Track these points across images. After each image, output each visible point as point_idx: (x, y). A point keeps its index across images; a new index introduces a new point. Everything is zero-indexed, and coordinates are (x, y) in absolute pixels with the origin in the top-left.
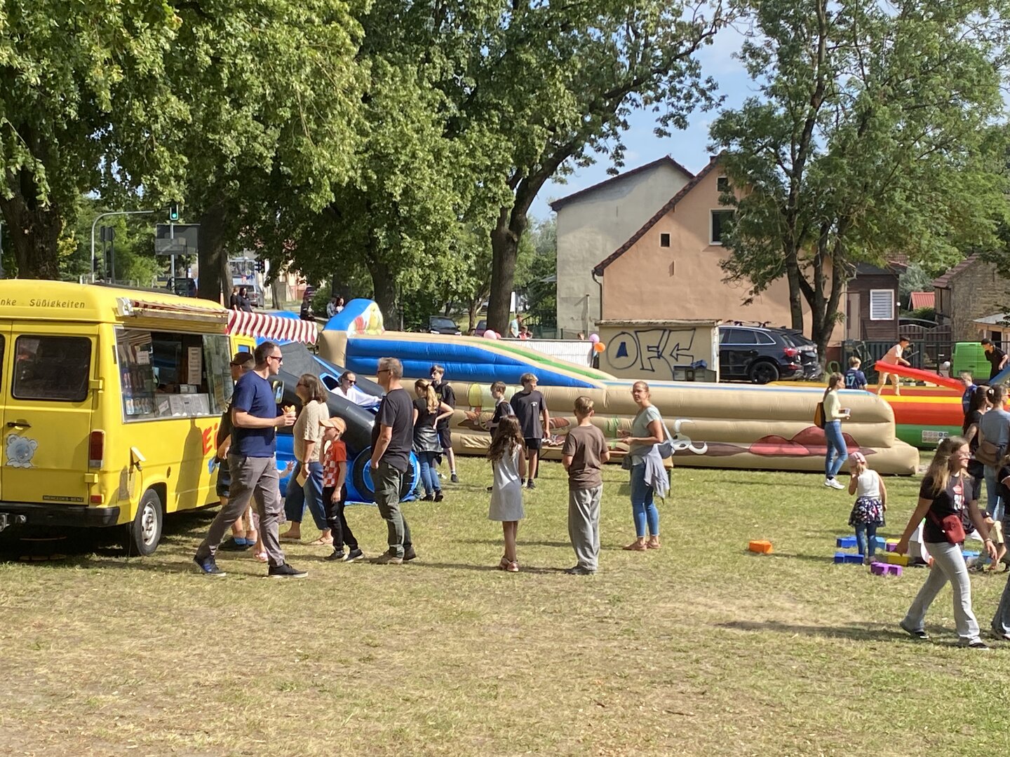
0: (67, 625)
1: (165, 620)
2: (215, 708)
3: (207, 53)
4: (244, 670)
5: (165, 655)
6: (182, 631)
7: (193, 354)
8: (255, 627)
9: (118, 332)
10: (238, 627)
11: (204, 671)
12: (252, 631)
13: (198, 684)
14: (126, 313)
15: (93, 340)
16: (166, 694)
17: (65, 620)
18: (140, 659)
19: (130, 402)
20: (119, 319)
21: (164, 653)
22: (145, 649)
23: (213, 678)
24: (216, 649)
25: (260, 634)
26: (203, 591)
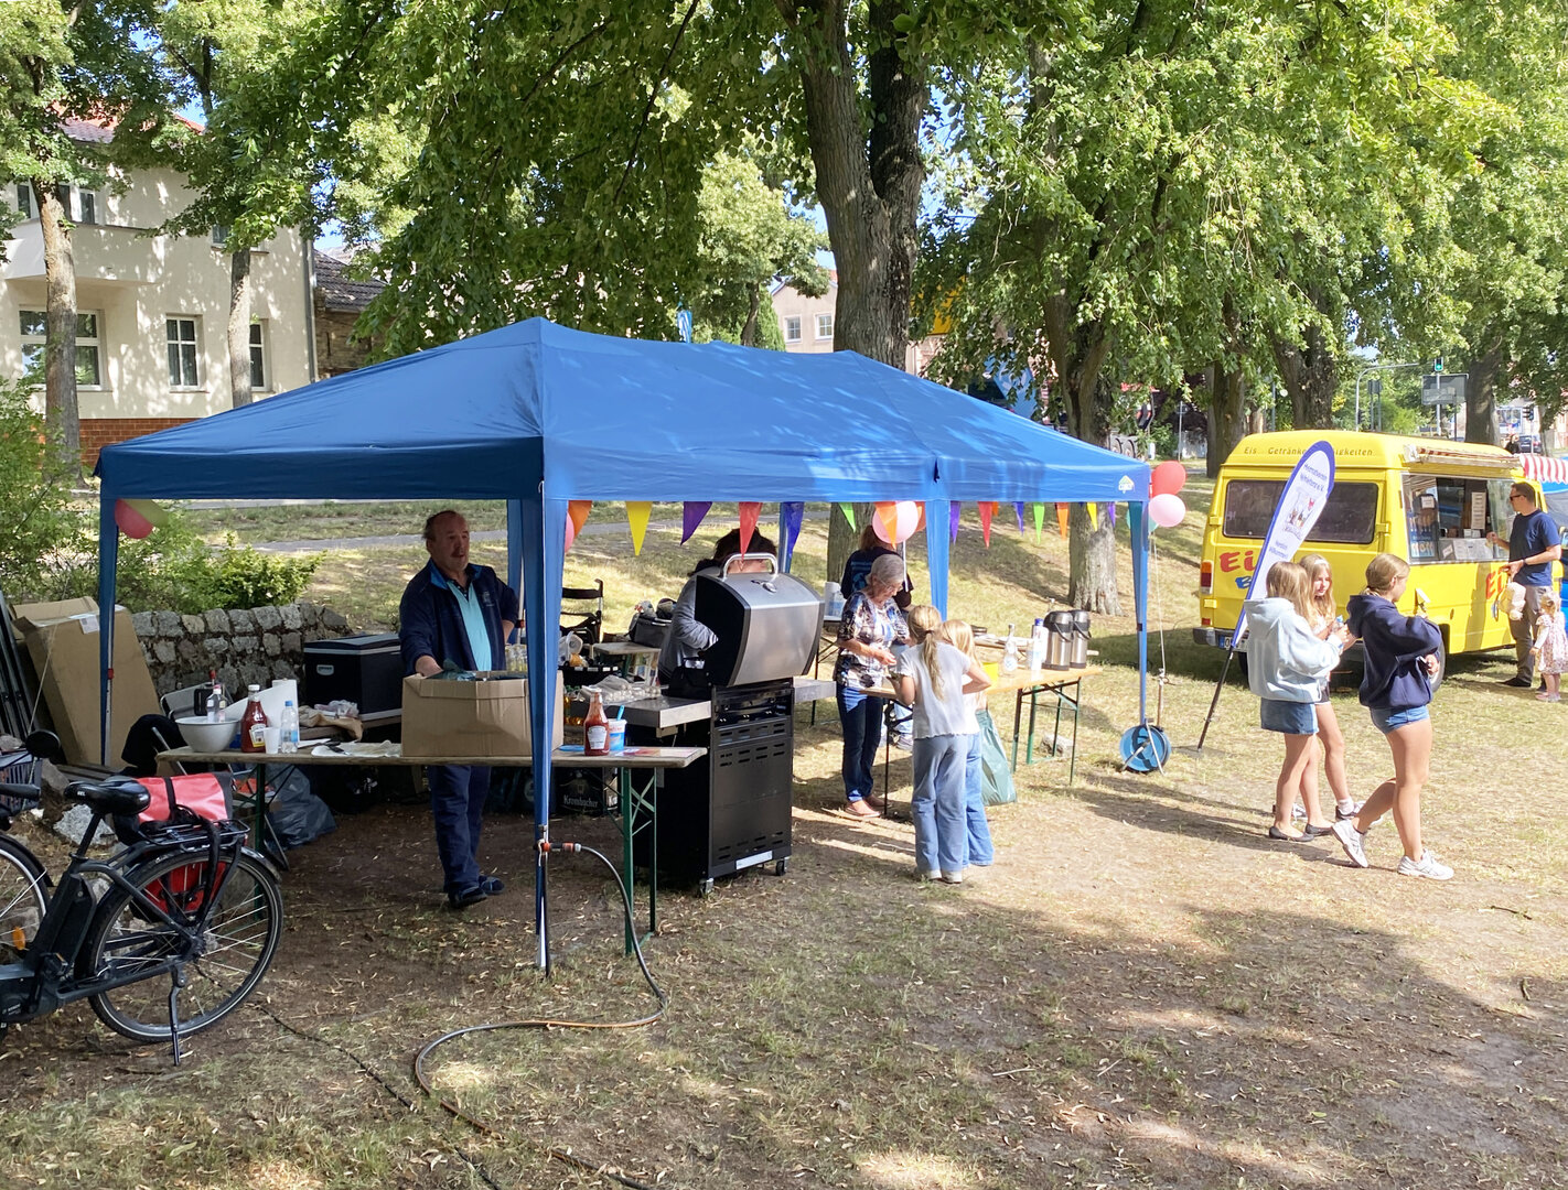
0: (1358, 753)
1: (1455, 756)
2: (1516, 844)
3: (1492, 201)
4: (1543, 811)
5: (1458, 789)
6: (1472, 768)
7: (1477, 499)
8: (1549, 770)
9: (1404, 477)
10: (1532, 769)
11: (1500, 808)
12: (1547, 774)
13: (1496, 820)
14: (1413, 460)
15: (1380, 486)
16: (1464, 826)
17: (1356, 748)
18: (1434, 790)
19: (1415, 545)
20: (1405, 465)
21: (1457, 787)
22: (1438, 781)
23: (1511, 815)
24: (1511, 788)
25: (1556, 777)
26: (1492, 732)
